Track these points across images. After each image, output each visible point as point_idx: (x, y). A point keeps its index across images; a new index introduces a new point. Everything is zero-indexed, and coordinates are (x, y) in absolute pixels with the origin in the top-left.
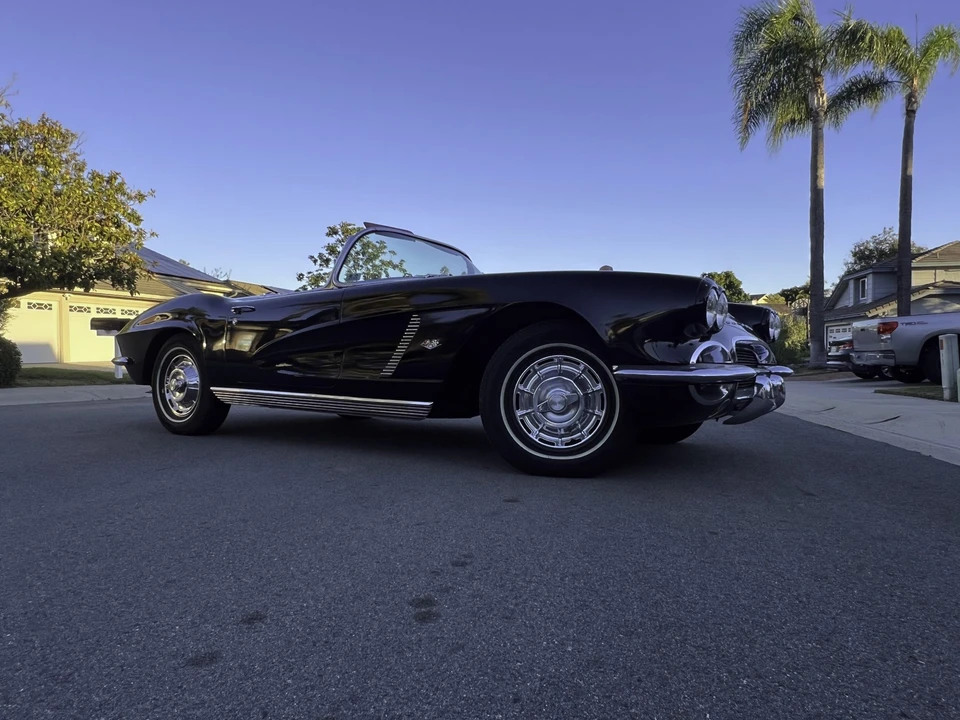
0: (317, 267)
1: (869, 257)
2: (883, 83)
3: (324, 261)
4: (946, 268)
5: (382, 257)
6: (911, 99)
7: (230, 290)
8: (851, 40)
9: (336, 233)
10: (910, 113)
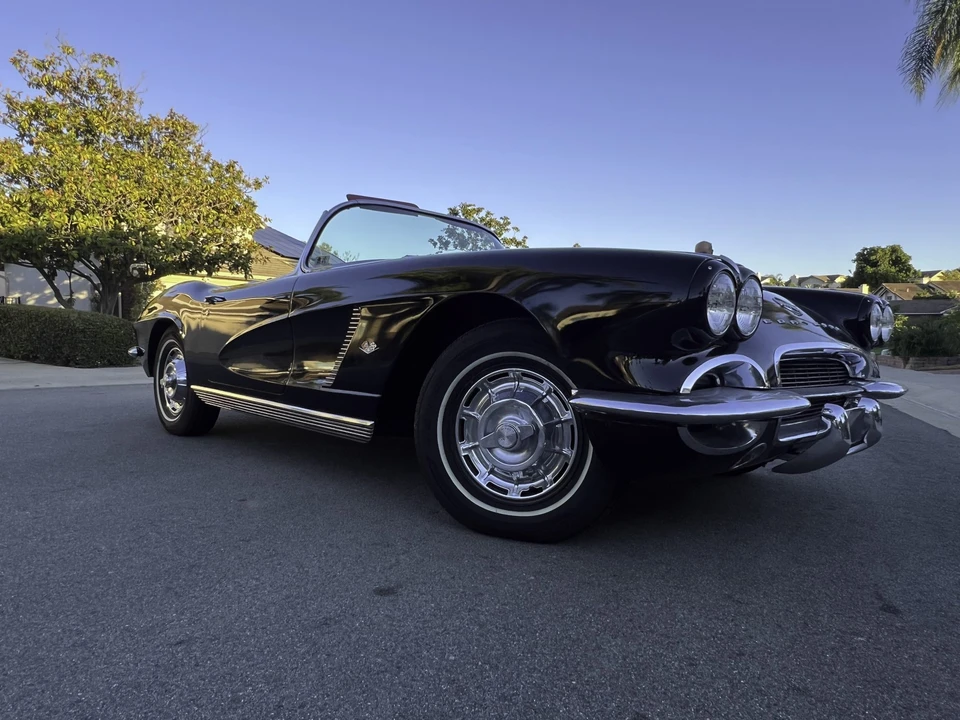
3: (443, 243)
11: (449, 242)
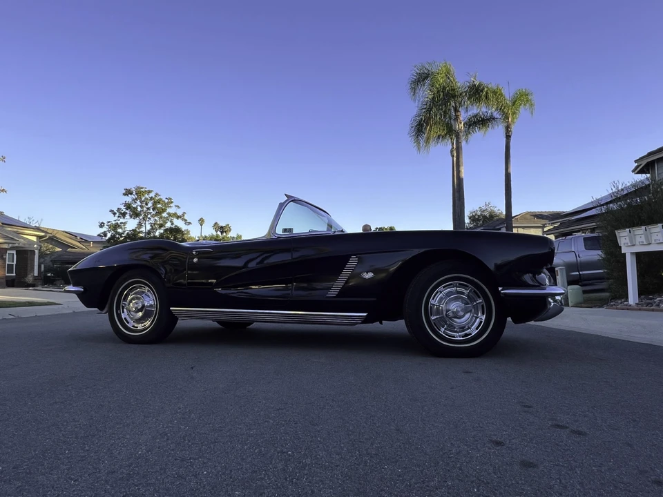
0: (116, 218)
1: (478, 220)
2: (492, 119)
3: (122, 214)
4: (523, 227)
5: (169, 210)
6: (508, 128)
7: (43, 234)
8: (476, 92)
9: (131, 194)
10: (508, 137)
11: (126, 213)
